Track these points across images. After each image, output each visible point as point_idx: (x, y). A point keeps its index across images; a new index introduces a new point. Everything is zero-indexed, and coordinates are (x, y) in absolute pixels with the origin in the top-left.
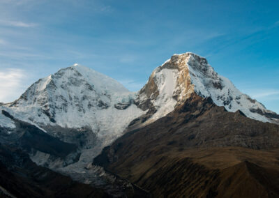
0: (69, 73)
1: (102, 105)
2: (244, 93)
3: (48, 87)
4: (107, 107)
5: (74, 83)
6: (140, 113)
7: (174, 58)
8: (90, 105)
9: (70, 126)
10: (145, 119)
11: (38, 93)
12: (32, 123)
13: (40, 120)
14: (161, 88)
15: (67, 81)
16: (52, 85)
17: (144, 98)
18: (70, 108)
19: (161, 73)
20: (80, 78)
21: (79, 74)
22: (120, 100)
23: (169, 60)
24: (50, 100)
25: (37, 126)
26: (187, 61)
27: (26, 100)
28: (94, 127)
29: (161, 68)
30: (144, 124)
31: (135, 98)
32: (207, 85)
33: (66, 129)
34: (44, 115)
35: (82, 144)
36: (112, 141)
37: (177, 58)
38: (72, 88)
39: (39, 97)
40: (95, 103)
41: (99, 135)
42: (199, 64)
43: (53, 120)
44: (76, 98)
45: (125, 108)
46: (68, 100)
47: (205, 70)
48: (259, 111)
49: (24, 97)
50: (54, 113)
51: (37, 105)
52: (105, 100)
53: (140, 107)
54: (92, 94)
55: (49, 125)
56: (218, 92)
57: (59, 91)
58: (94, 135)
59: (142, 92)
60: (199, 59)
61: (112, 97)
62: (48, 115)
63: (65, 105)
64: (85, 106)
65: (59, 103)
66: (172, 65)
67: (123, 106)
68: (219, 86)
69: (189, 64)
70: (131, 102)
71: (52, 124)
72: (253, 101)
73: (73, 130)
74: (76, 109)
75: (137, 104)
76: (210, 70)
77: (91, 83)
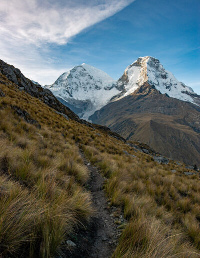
0: (80, 70)
1: (97, 88)
2: (180, 81)
3: (69, 77)
4: (100, 89)
5: (83, 75)
6: (117, 92)
7: (140, 60)
8: (91, 88)
9: (80, 99)
10: (120, 96)
11: (63, 81)
12: (61, 97)
13: (65, 96)
14: (130, 78)
15: (79, 74)
16: (70, 76)
17: (121, 84)
18: (80, 89)
19: (131, 69)
20: (85, 72)
21: (85, 70)
22: (107, 85)
23: (136, 61)
24: (70, 85)
25: (63, 99)
26: (147, 61)
27: (58, 84)
28: (92, 100)
29: (131, 66)
30: (119, 99)
31: (116, 84)
32: (157, 77)
33: (78, 101)
34: (67, 93)
35: (86, 109)
36: (101, 108)
37: (141, 60)
38: (81, 78)
39: (64, 83)
40: (93, 87)
41: (95, 104)
42: (154, 64)
43: (71, 96)
44: (84, 84)
45: (110, 90)
46: (79, 85)
47: (158, 67)
48: (187, 93)
49: (56, 83)
50: (72, 92)
51: (63, 88)
52: (99, 85)
53: (118, 89)
54: (92, 81)
55: (69, 98)
56: (164, 81)
57: (74, 80)
58: (92, 104)
59: (120, 80)
60: (154, 60)
61: (103, 83)
62: (69, 93)
63: (78, 88)
64: (88, 89)
65: (74, 87)
66: (138, 65)
67: (109, 89)
68: (165, 77)
69: (148, 64)
70: (114, 86)
71: (71, 98)
72: (184, 87)
73: (81, 102)
74: (83, 90)
75: (117, 87)
76: (161, 67)
77: (91, 75)
